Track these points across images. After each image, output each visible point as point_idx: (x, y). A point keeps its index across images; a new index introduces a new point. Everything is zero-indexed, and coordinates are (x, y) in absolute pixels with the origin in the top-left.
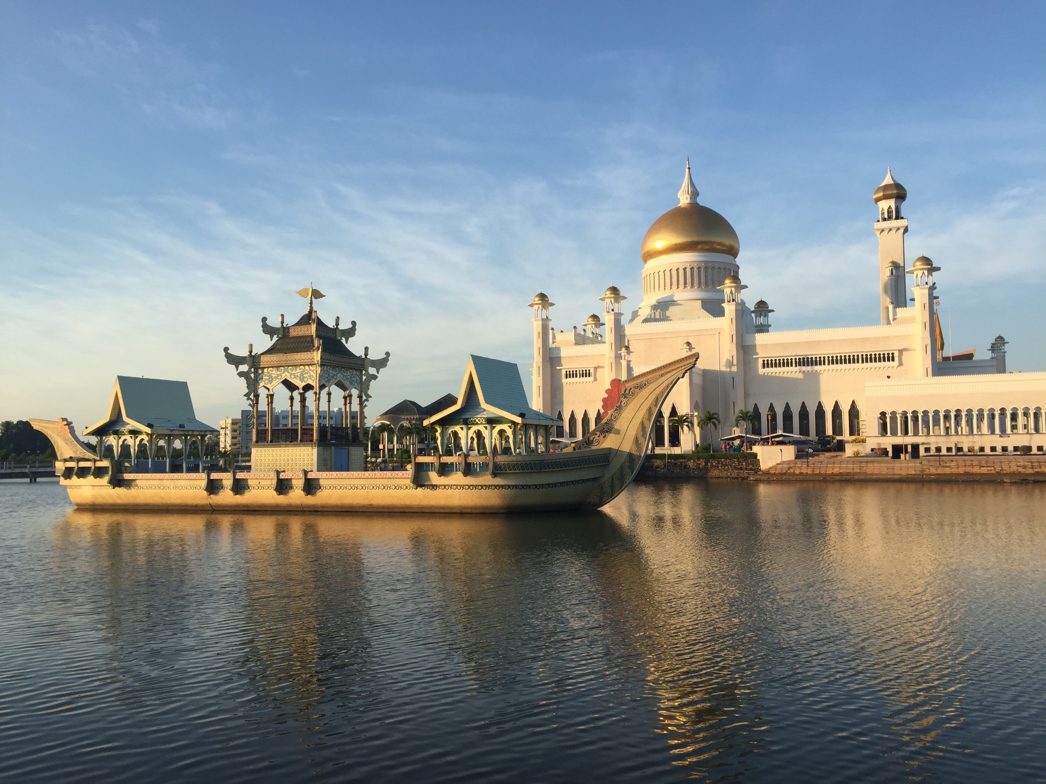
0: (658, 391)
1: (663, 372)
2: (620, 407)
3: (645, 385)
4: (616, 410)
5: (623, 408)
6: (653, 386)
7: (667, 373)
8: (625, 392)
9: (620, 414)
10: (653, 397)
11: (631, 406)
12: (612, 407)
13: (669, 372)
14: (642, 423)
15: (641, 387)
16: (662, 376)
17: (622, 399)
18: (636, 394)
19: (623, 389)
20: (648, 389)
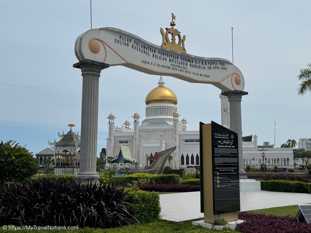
0: (167, 155)
2: (157, 159)
7: (169, 151)
9: (157, 161)
12: (155, 159)
14: (163, 163)
15: (163, 154)
17: (158, 157)
18: (161, 156)
19: (158, 155)
20: (164, 155)
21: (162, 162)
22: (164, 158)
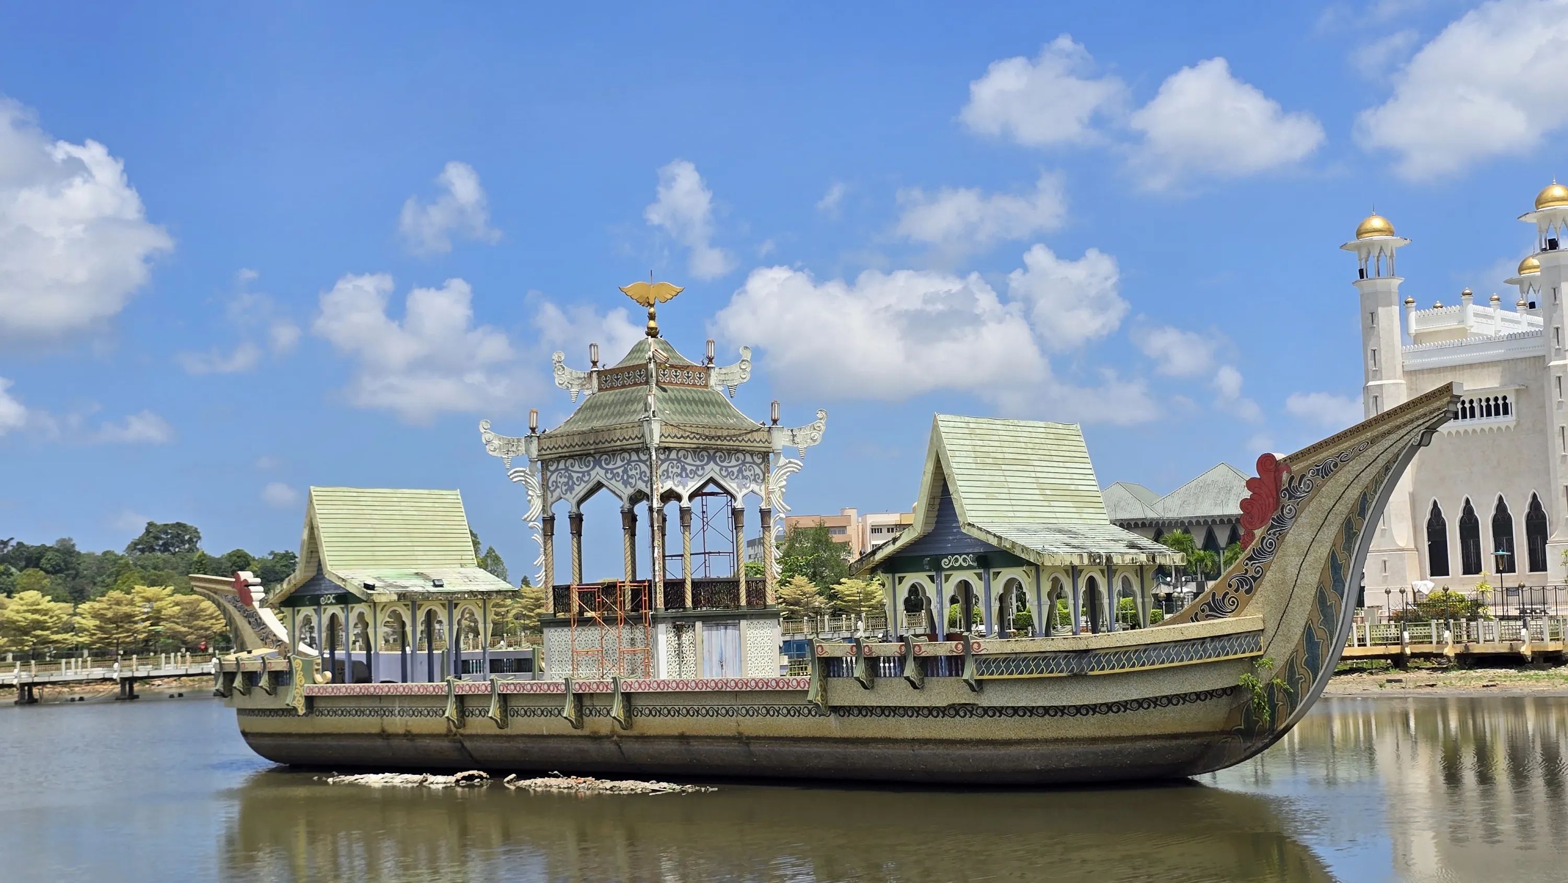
0: (1366, 478)
1: (1375, 433)
2: (1280, 520)
3: (1336, 465)
4: (1272, 527)
5: (1289, 523)
6: (1354, 467)
7: (1384, 435)
8: (1290, 484)
9: (1281, 536)
10: (1354, 493)
11: (1303, 519)
12: (1262, 522)
13: (1389, 432)
14: (1333, 556)
15: (1325, 472)
16: (1373, 441)
17: (1285, 500)
18: (1314, 489)
19: (1285, 476)
20: (1343, 476)
21: (1322, 552)
22: (1343, 509)
